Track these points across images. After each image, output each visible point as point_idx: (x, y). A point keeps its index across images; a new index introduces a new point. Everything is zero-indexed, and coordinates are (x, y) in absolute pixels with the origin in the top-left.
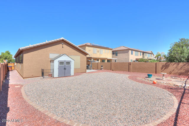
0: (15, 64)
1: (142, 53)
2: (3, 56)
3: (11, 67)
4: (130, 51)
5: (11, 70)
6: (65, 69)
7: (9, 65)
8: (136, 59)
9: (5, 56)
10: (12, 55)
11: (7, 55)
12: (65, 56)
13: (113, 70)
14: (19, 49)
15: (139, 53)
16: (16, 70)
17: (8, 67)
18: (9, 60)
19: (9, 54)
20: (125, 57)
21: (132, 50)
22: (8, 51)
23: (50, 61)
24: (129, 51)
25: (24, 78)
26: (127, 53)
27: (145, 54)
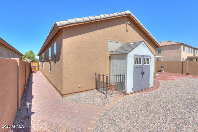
0: (40, 63)
1: (193, 50)
2: (26, 56)
3: (35, 67)
4: (182, 46)
5: (34, 71)
6: (143, 74)
7: (33, 65)
8: (188, 57)
9: (28, 55)
10: (35, 55)
11: (30, 54)
12: (143, 45)
13: (188, 74)
14: (55, 25)
15: (191, 49)
16: (40, 70)
17: (30, 67)
18: (33, 59)
19: (32, 53)
20: (173, 55)
21: (184, 45)
22: (32, 51)
23: (110, 57)
24: (180, 47)
25: (62, 95)
26: (178, 48)
27: (196, 50)
